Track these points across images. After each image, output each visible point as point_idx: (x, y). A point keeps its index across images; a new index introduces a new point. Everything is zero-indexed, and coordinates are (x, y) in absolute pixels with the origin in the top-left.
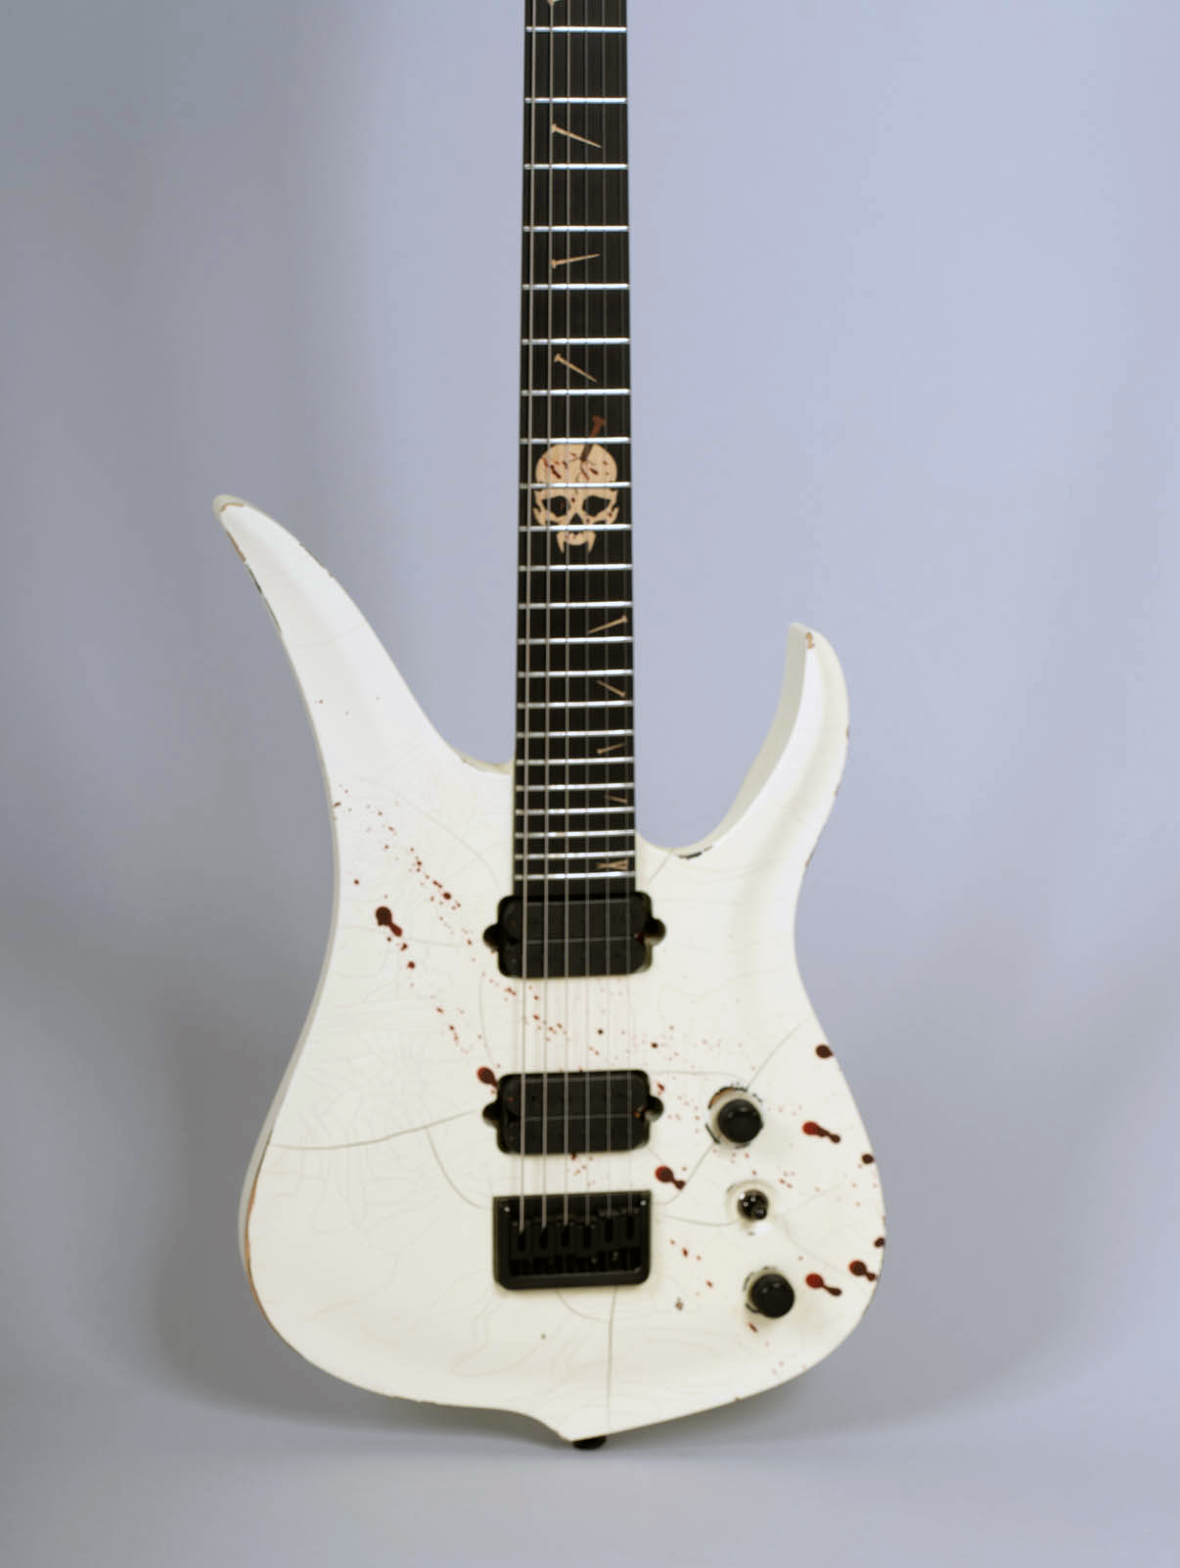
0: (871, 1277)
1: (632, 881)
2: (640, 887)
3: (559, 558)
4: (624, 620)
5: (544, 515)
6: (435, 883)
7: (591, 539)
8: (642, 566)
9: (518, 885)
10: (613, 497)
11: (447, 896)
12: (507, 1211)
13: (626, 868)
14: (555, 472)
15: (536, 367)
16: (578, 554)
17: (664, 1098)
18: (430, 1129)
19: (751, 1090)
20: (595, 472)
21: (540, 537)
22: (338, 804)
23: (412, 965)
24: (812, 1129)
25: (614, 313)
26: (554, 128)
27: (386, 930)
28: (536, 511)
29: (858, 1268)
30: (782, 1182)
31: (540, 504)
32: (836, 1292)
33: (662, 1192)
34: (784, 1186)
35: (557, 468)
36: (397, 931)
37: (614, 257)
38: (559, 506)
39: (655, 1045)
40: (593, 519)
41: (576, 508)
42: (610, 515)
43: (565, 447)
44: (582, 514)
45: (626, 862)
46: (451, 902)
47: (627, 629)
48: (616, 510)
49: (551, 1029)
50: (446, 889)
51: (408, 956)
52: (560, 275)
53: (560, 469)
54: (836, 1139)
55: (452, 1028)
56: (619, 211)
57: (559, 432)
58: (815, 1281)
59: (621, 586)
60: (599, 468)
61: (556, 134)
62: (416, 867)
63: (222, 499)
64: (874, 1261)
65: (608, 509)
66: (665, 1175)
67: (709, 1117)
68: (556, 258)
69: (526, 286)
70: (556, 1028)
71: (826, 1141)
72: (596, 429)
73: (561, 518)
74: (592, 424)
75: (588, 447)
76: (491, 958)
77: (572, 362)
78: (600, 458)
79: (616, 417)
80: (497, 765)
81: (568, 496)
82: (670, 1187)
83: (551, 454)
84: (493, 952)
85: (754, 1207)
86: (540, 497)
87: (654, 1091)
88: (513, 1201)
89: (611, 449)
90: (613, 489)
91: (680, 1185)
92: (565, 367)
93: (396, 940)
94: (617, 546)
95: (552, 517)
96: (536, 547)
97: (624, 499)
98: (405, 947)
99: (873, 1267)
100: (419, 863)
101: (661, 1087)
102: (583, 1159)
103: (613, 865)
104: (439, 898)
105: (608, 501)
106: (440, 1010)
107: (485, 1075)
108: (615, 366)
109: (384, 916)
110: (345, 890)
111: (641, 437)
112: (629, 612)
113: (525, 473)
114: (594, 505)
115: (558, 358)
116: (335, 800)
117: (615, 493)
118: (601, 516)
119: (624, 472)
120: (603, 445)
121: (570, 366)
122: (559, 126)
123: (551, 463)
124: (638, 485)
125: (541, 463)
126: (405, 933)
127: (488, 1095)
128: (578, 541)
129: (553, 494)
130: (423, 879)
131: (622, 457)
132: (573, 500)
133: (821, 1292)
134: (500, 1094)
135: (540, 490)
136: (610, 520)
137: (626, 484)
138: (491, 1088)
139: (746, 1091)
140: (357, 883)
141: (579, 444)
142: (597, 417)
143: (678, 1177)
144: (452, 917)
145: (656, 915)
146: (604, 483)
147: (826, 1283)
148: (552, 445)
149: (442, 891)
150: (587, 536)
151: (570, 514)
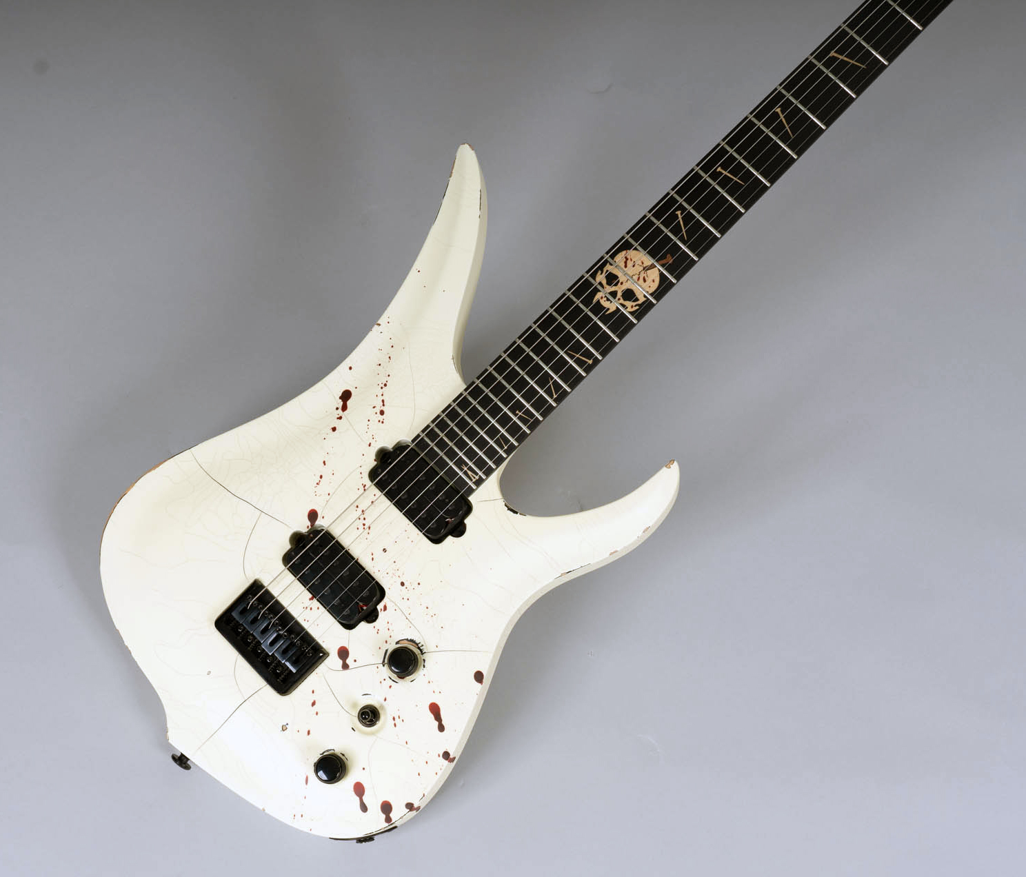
0: (388, 820)
1: (471, 491)
2: (471, 498)
3: (587, 302)
4: (590, 362)
5: (601, 278)
6: (383, 401)
8: (625, 347)
9: (420, 442)
10: (642, 300)
11: (382, 413)
12: (256, 592)
13: (474, 480)
14: (626, 263)
15: (665, 208)
16: (598, 308)
17: (381, 615)
18: (264, 517)
19: (425, 657)
20: (645, 281)
21: (587, 284)
22: (379, 325)
23: (334, 429)
24: (435, 710)
25: (726, 219)
26: (778, 109)
27: (340, 403)
28: (600, 272)
29: (386, 808)
30: (394, 719)
31: (605, 270)
32: (364, 808)
33: (333, 661)
34: (393, 722)
35: (628, 262)
36: (344, 408)
37: (751, 193)
38: (612, 279)
39: (402, 584)
40: (622, 301)
41: (620, 289)
42: (632, 307)
43: (640, 257)
44: (619, 294)
45: (477, 477)
46: (381, 418)
47: (588, 370)
48: (637, 307)
49: (364, 525)
50: (384, 409)
51: (336, 423)
52: (715, 176)
53: (630, 264)
54: (441, 728)
55: (321, 477)
56: (773, 175)
57: (644, 246)
58: (359, 789)
59: (605, 346)
60: (649, 280)
61: (776, 111)
62: (383, 386)
64: (398, 813)
65: (634, 304)
66: (343, 653)
67: (392, 647)
68: (723, 166)
69: (696, 168)
70: (366, 527)
71: (437, 723)
72: (664, 262)
73: (608, 287)
74: (664, 257)
75: (652, 266)
76: (371, 462)
77: (683, 218)
78: (654, 275)
79: (680, 266)
81: (622, 278)
82: (340, 662)
83: (631, 253)
84: (375, 460)
85: (369, 715)
86: (608, 267)
87: (380, 607)
88: (262, 586)
89: (663, 278)
90: (645, 296)
91: (345, 666)
93: (340, 411)
94: (621, 325)
95: (604, 282)
96: (584, 288)
97: (645, 308)
98: (340, 418)
99: (393, 815)
100: (385, 385)
101: (385, 608)
102: (315, 603)
103: (470, 473)
104: (378, 410)
105: (637, 300)
106: (324, 463)
107: (313, 515)
108: (703, 243)
109: (346, 396)
110: (343, 367)
111: (684, 287)
112: (596, 361)
113: (614, 251)
114: (629, 295)
115: (679, 212)
116: (379, 322)
117: (645, 299)
118: (628, 304)
119: (660, 293)
120: (659, 270)
121: (680, 219)
122: (781, 111)
123: (628, 257)
124: (661, 307)
125: (624, 252)
126: (346, 412)
127: (303, 526)
128: (605, 304)
129: (616, 272)
130: (380, 395)
131: (664, 287)
132: (622, 283)
133: (357, 799)
134: (310, 532)
135: (611, 265)
136: (630, 309)
137: (654, 302)
138: (309, 524)
139: (422, 654)
140: (350, 368)
141: (649, 261)
142: (669, 255)
143: (348, 661)
144: (374, 425)
145: (466, 521)
146: (643, 291)
147: (364, 798)
148: (636, 249)
149: (382, 408)
150: (611, 306)
151: (613, 289)
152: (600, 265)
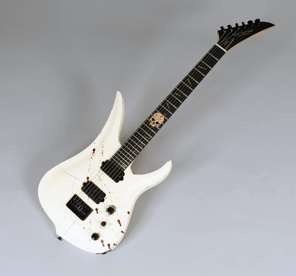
0: (109, 248)
1: (124, 170)
2: (124, 172)
3: (148, 125)
4: (150, 139)
5: (151, 119)
7: (154, 126)
8: (157, 135)
9: (112, 160)
10: (160, 124)
11: (103, 153)
12: (75, 196)
14: (156, 116)
15: (164, 103)
16: (151, 126)
17: (105, 200)
18: (76, 179)
19: (116, 209)
20: (161, 119)
23: (92, 158)
24: (119, 221)
25: (178, 105)
27: (93, 152)
29: (109, 245)
31: (152, 118)
32: (104, 246)
33: (94, 212)
34: (109, 225)
36: (94, 153)
37: (183, 99)
38: (153, 119)
39: (110, 192)
40: (156, 124)
41: (155, 122)
43: (159, 114)
44: (155, 123)
45: (125, 167)
46: (102, 154)
47: (149, 140)
49: (100, 179)
51: (92, 156)
52: (175, 95)
53: (157, 116)
54: (121, 225)
55: (89, 169)
56: (188, 94)
57: (160, 112)
58: (102, 241)
59: (153, 135)
60: (162, 119)
62: (102, 147)
66: (97, 210)
67: (108, 207)
68: (176, 93)
69: (171, 94)
71: (119, 224)
72: (165, 115)
74: (165, 114)
75: (162, 116)
76: (101, 165)
77: (168, 105)
78: (163, 118)
79: (168, 116)
81: (156, 119)
82: (96, 212)
83: (157, 113)
85: (104, 224)
86: (152, 117)
87: (105, 198)
88: (77, 195)
89: (165, 119)
90: (161, 123)
91: (97, 213)
93: (93, 153)
94: (156, 130)
95: (152, 120)
96: (147, 122)
97: (161, 126)
98: (93, 155)
99: (111, 247)
101: (106, 198)
102: (90, 198)
103: (124, 166)
104: (102, 153)
105: (159, 124)
106: (90, 166)
107: (88, 178)
108: (173, 110)
109: (94, 150)
110: (93, 143)
111: (169, 121)
112: (151, 138)
113: (153, 113)
114: (157, 123)
115: (167, 104)
116: (101, 133)
122: (188, 80)
127: (86, 181)
128: (152, 125)
130: (102, 149)
131: (165, 121)
133: (102, 244)
134: (87, 182)
135: (153, 116)
136: (158, 126)
137: (163, 124)
138: (87, 180)
139: (115, 208)
140: (95, 144)
141: (161, 115)
142: (166, 114)
143: (98, 211)
144: (101, 156)
145: (123, 177)
146: (161, 122)
147: (103, 243)
148: (158, 112)
149: (103, 152)
150: (153, 126)
151: (154, 122)
152: (151, 117)
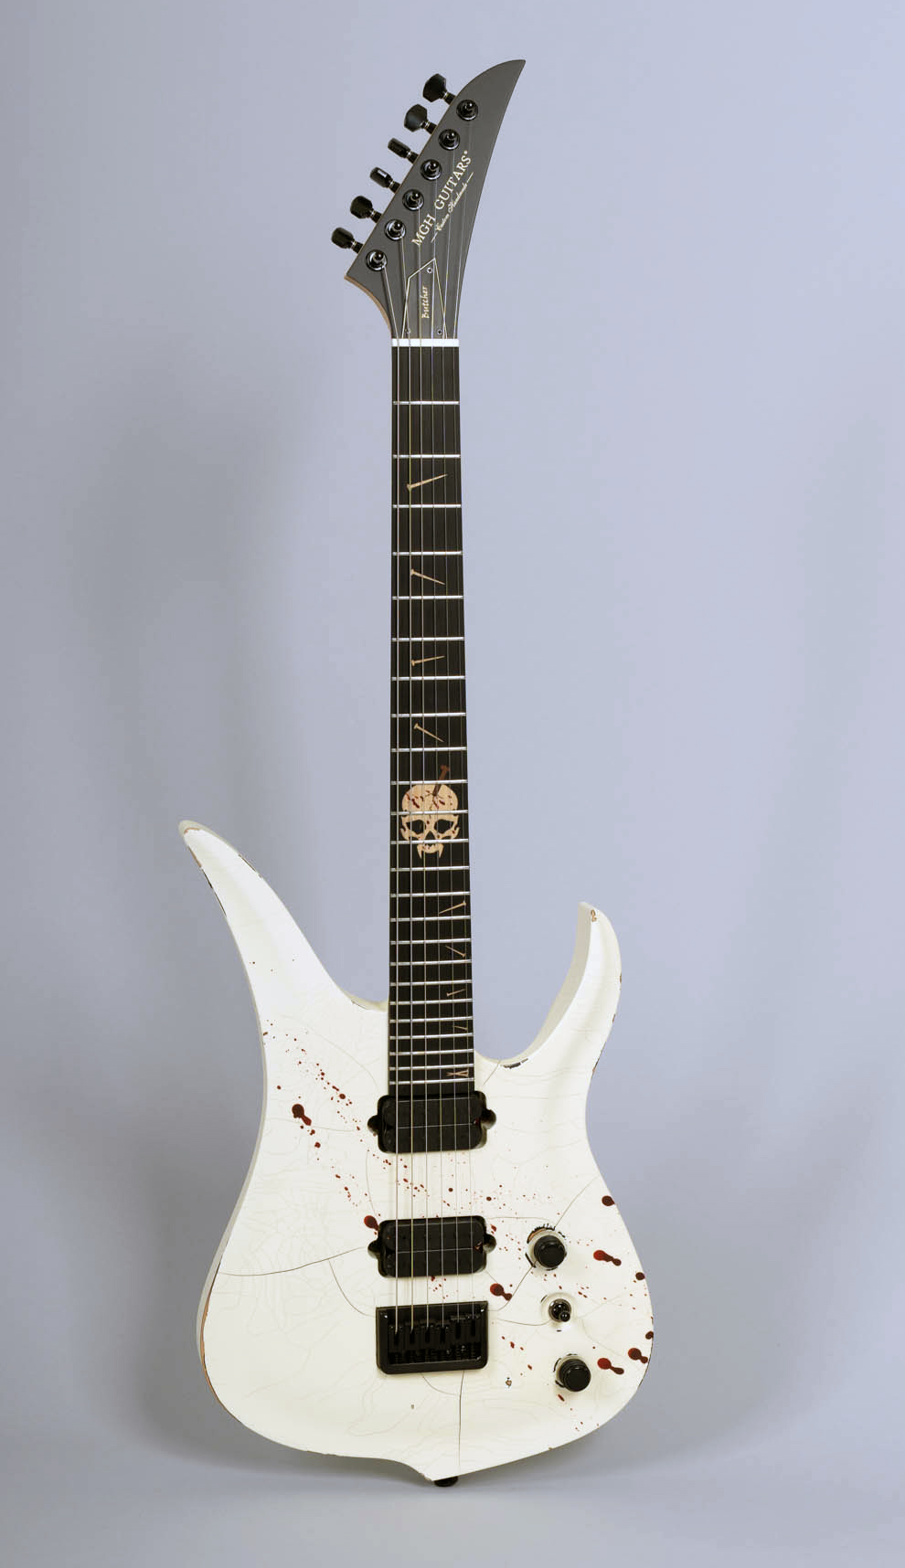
0: (644, 1360)
1: (472, 1084)
2: (476, 1089)
3: (418, 863)
4: (464, 904)
5: (408, 833)
6: (334, 1087)
7: (440, 849)
8: (476, 866)
9: (392, 1088)
10: (455, 820)
11: (342, 1096)
12: (386, 1318)
13: (467, 1075)
14: (415, 804)
15: (401, 733)
16: (432, 859)
17: (496, 1235)
18: (331, 1260)
19: (557, 1230)
20: (443, 803)
21: (405, 848)
22: (266, 1033)
23: (318, 1145)
24: (601, 1256)
25: (456, 696)
26: (412, 572)
27: (300, 1121)
28: (402, 830)
29: (635, 1354)
30: (580, 1293)
31: (405, 825)
32: (619, 1371)
33: (495, 1302)
34: (582, 1296)
35: (416, 801)
36: (308, 1121)
37: (454, 658)
38: (418, 826)
39: (489, 1199)
40: (441, 836)
41: (430, 828)
42: (454, 832)
43: (422, 787)
45: (468, 1071)
46: (346, 1101)
47: (467, 910)
48: (458, 829)
49: (416, 1188)
50: (341, 1092)
51: (315, 1139)
52: (417, 671)
53: (419, 802)
54: (617, 1262)
55: (346, 1189)
56: (458, 627)
57: (418, 777)
58: (604, 1364)
59: (462, 880)
60: (446, 800)
61: (414, 576)
62: (321, 1076)
63: (185, 824)
64: (645, 1348)
65: (453, 829)
66: (497, 1290)
67: (528, 1249)
68: (415, 659)
69: (394, 678)
70: (419, 1188)
71: (611, 1263)
72: (443, 774)
73: (419, 835)
74: (441, 771)
75: (438, 787)
76: (373, 1139)
77: (426, 729)
78: (445, 792)
79: (457, 766)
80: (376, 1003)
81: (425, 819)
82: (501, 1298)
83: (412, 792)
84: (374, 1135)
85: (560, 1311)
86: (405, 821)
87: (489, 1231)
88: (390, 1311)
89: (453, 787)
90: (455, 815)
91: (508, 1297)
92: (422, 732)
93: (307, 1127)
94: (458, 853)
95: (414, 834)
96: (401, 855)
97: (463, 822)
98: (313, 1132)
99: (645, 1353)
100: (323, 1074)
101: (494, 1228)
102: (439, 1280)
103: (458, 1074)
104: (337, 1098)
105: (453, 823)
106: (338, 1176)
107: (370, 1222)
108: (457, 731)
109: (298, 1111)
110: (271, 1091)
111: (474, 780)
112: (467, 898)
113: (395, 804)
114: (443, 826)
115: (417, 726)
116: (263, 1032)
117: (457, 817)
118: (447, 833)
119: (463, 803)
120: (447, 785)
121: (424, 731)
122: (415, 571)
123: (413, 797)
124: (473, 812)
125: (406, 796)
126: (312, 1124)
127: (372, 1235)
128: (432, 850)
129: (414, 818)
130: (326, 1085)
131: (461, 792)
132: (428, 822)
133: (609, 1371)
134: (379, 1234)
135: (405, 816)
136: (453, 836)
137: (464, 811)
138: (374, 1230)
139: (553, 1230)
140: (279, 1088)
141: (429, 785)
142: (442, 767)
143: (506, 1291)
144: (346, 1111)
145: (489, 1107)
146: (449, 810)
147: (613, 1365)
148: (413, 786)
149: (339, 1093)
150: (437, 845)
151: (426, 832)
152: (395, 826)
